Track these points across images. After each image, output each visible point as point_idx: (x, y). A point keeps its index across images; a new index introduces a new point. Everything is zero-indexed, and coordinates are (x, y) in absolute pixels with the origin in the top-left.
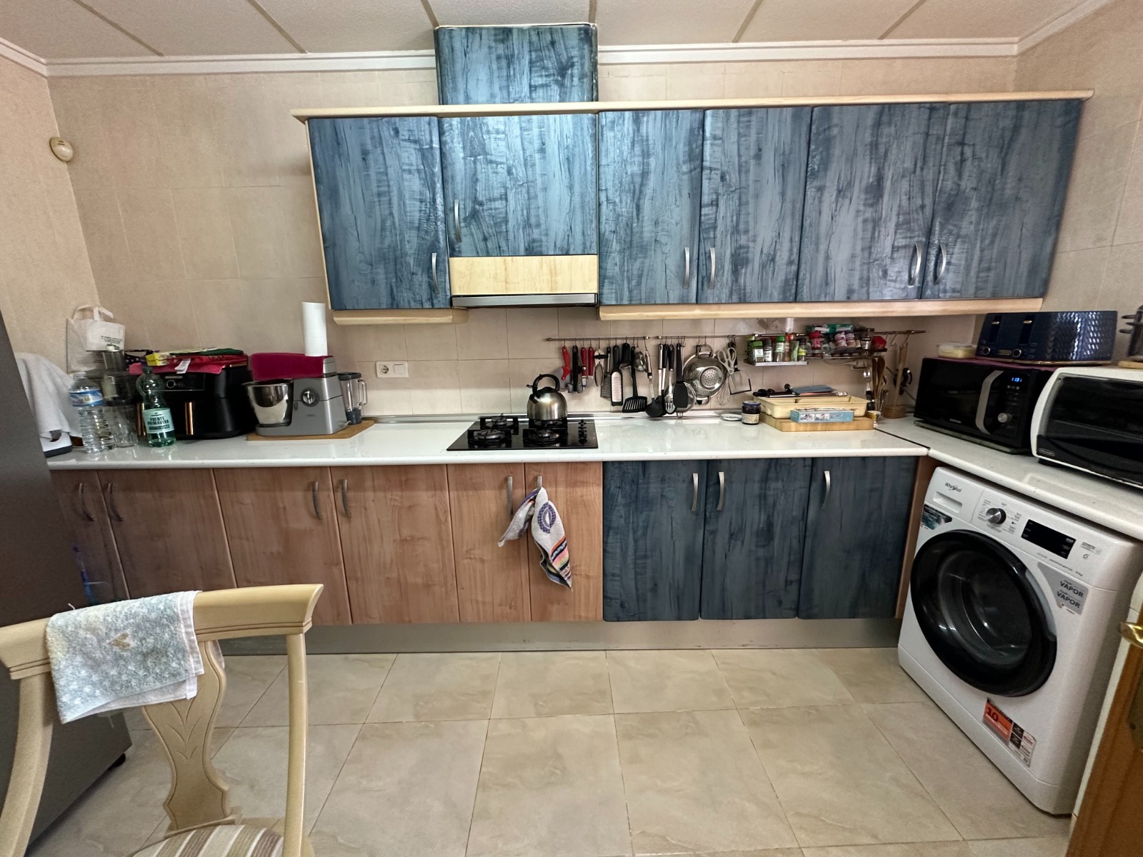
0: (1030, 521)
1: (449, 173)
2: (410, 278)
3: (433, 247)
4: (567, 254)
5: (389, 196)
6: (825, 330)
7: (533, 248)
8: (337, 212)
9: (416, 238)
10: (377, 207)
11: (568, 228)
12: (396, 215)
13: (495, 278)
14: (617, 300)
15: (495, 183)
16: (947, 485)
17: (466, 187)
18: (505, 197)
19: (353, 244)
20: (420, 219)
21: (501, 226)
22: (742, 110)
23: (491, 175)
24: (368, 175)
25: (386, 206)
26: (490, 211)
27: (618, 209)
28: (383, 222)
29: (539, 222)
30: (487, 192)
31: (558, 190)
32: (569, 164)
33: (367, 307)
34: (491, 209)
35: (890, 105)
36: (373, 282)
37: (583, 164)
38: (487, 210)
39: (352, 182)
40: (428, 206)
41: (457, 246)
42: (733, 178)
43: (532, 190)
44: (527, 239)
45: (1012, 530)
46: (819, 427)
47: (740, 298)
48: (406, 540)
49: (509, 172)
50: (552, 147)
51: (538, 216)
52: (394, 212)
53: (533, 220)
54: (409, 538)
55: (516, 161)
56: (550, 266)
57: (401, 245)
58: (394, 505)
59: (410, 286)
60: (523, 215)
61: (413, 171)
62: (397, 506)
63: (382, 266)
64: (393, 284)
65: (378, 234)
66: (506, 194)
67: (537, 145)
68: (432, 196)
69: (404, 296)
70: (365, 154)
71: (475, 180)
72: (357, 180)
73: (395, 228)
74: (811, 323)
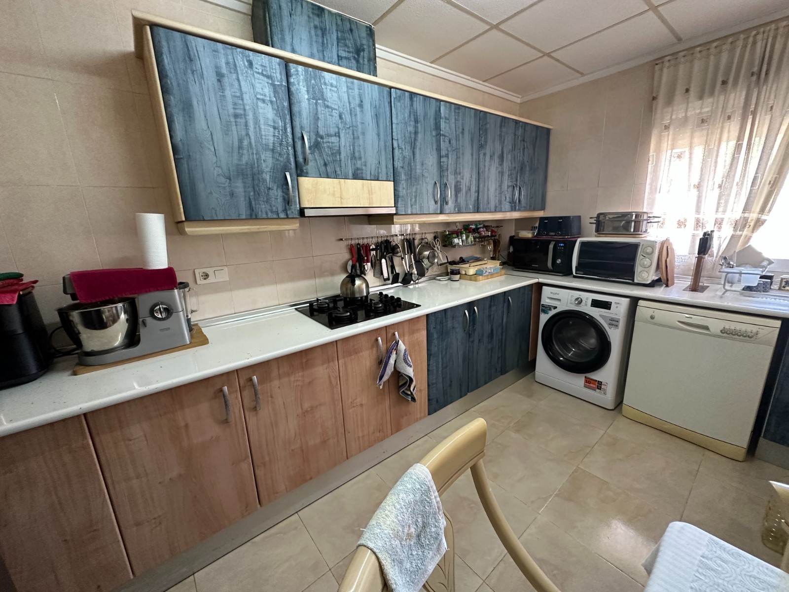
0: (592, 299)
1: (295, 109)
2: (267, 192)
3: (285, 168)
4: (378, 180)
5: (246, 119)
6: (473, 227)
7: (357, 175)
8: (190, 125)
9: (271, 159)
10: (234, 127)
11: (377, 162)
12: (252, 137)
13: (334, 195)
14: (405, 211)
15: (331, 123)
16: (551, 293)
17: (310, 123)
18: (338, 135)
19: (209, 159)
20: (274, 143)
21: (336, 156)
22: (456, 106)
23: (328, 117)
24: (224, 96)
25: (243, 127)
26: (328, 144)
27: (404, 152)
28: (240, 141)
29: (361, 156)
30: (326, 129)
31: (371, 135)
32: (377, 119)
33: (227, 218)
34: (329, 142)
35: (505, 117)
36: (232, 194)
37: (385, 120)
38: (326, 142)
39: (207, 99)
40: (281, 133)
41: (304, 168)
42: (453, 142)
43: (355, 133)
44: (353, 168)
45: (586, 305)
46: (489, 277)
47: (458, 210)
48: (307, 411)
49: (341, 117)
50: (367, 106)
51: (359, 151)
52: (250, 134)
53: (357, 154)
54: (309, 409)
55: (345, 110)
56: (368, 187)
57: (257, 163)
58: (296, 386)
59: (267, 199)
60: (350, 150)
61: (267, 101)
62: (299, 385)
63: (240, 181)
64: (251, 197)
65: (236, 150)
66: (339, 133)
67: (358, 101)
68: (283, 125)
69: (262, 208)
70: (220, 76)
71: (317, 119)
72: (213, 99)
73: (251, 148)
74: (467, 224)
